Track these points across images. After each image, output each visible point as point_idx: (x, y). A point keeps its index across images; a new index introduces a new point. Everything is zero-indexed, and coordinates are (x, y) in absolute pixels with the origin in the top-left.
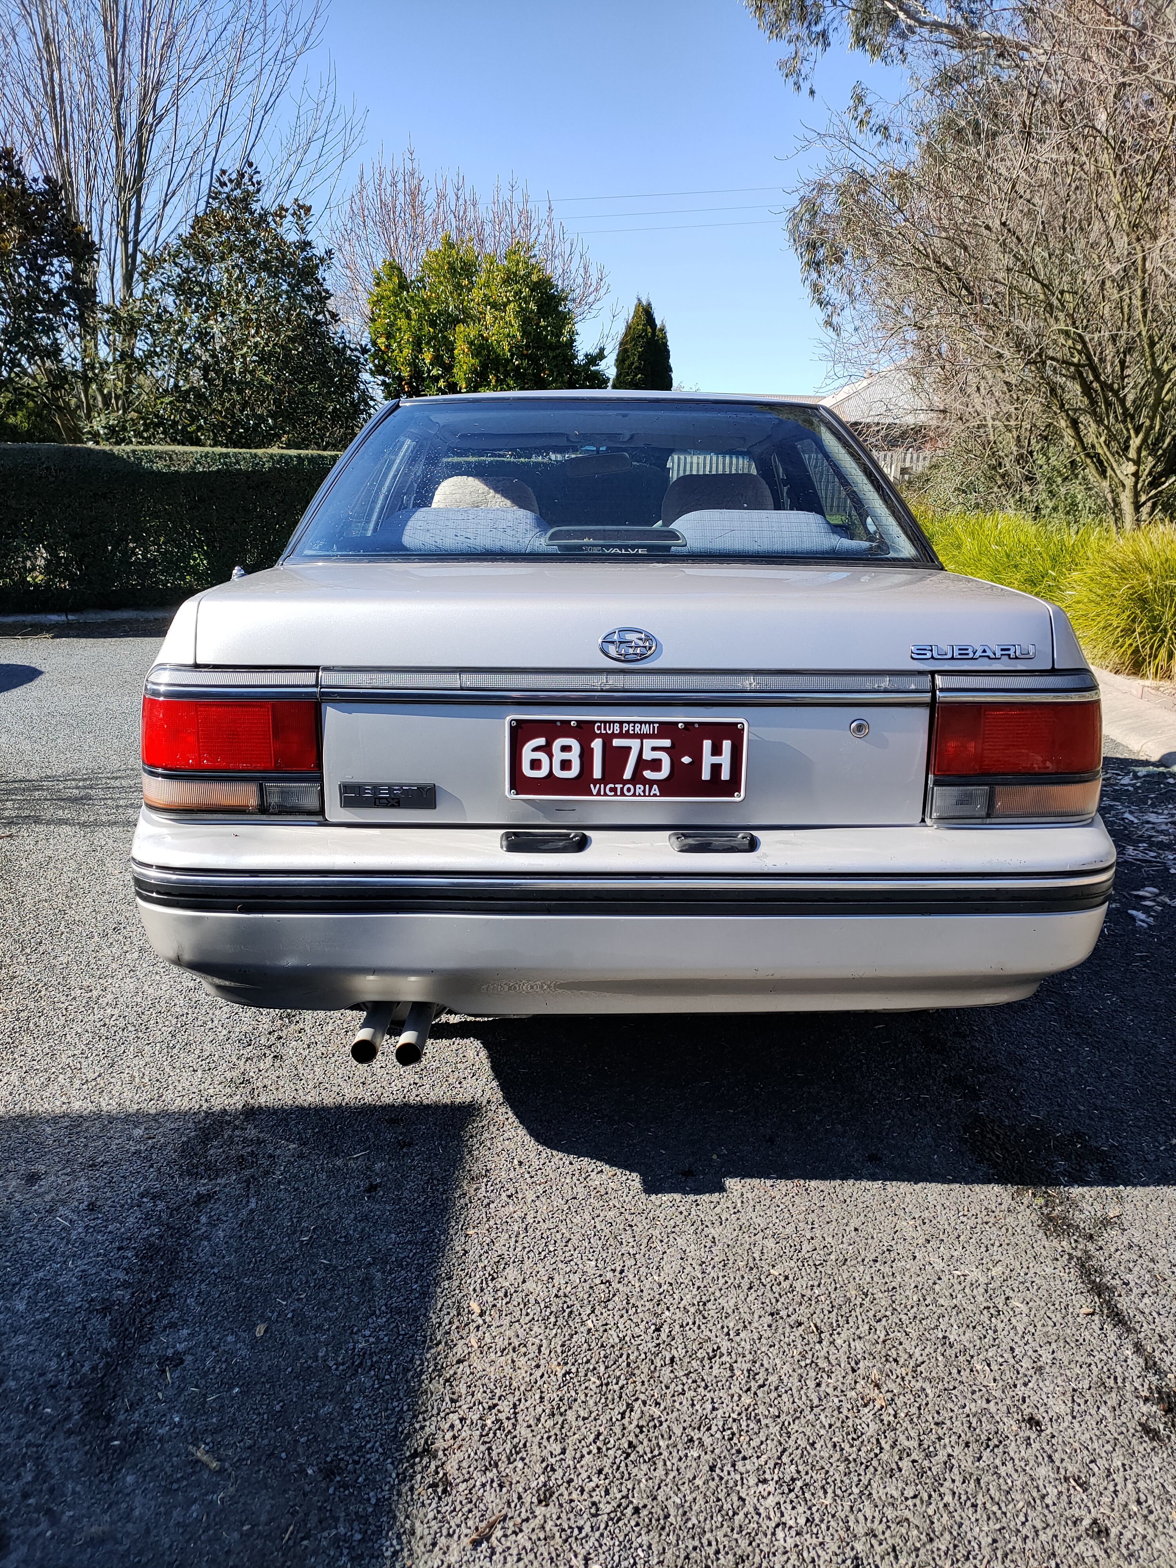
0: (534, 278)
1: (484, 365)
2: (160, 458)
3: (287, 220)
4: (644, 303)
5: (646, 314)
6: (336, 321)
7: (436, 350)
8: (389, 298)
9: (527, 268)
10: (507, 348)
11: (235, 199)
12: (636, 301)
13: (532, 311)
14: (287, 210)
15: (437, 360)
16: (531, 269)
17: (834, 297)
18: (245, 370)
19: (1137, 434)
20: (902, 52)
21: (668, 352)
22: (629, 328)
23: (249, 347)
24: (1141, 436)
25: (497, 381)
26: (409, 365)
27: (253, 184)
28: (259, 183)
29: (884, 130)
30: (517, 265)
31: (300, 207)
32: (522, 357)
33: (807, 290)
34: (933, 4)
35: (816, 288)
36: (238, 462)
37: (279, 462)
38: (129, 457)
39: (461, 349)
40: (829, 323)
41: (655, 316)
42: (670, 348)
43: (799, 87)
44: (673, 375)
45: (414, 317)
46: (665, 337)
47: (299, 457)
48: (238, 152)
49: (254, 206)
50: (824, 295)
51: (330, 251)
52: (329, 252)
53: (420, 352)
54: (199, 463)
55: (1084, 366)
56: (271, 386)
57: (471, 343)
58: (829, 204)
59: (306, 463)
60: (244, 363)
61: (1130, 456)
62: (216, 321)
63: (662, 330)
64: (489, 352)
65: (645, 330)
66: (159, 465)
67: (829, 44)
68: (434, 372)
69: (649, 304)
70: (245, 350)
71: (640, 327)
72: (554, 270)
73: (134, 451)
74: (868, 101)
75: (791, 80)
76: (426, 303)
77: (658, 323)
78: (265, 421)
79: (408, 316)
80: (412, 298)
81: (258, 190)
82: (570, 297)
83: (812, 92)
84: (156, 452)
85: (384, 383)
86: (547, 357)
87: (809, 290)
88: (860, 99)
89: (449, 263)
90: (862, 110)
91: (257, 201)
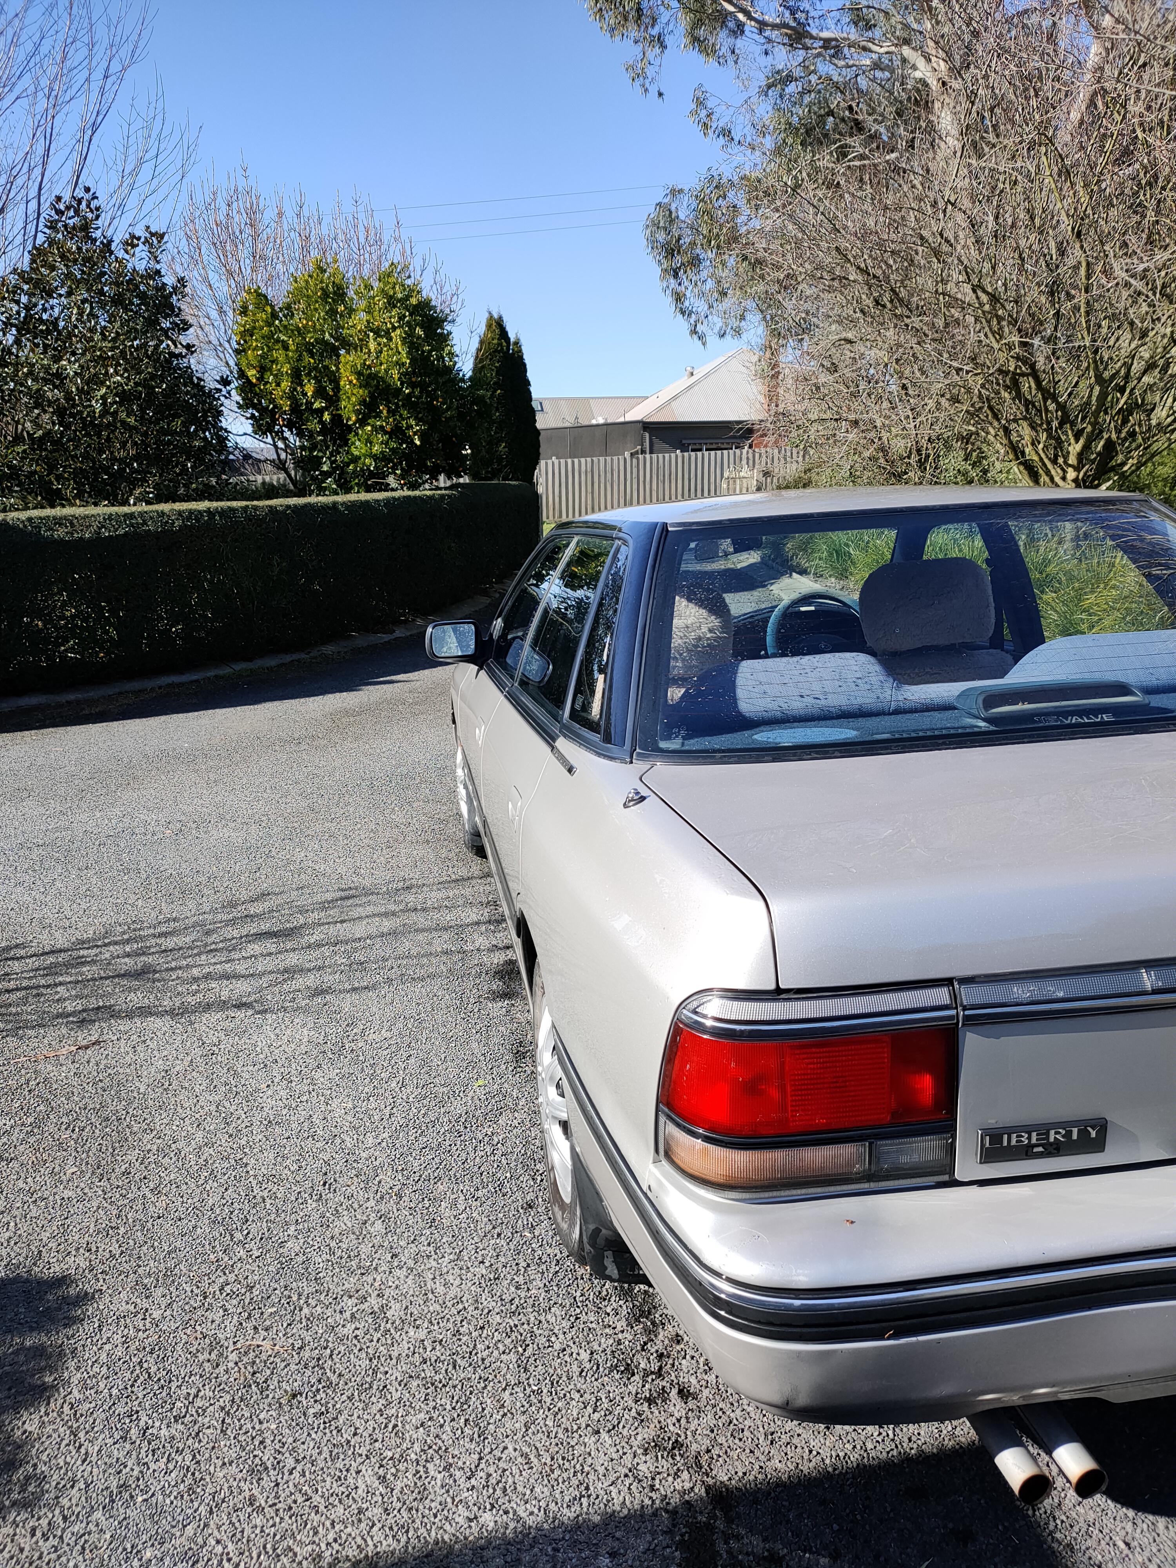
0: (414, 301)
1: (371, 395)
2: (60, 524)
3: (137, 249)
4: (496, 316)
5: (497, 327)
6: (192, 353)
7: (318, 381)
8: (262, 328)
9: (404, 290)
10: (396, 377)
11: (74, 228)
12: (487, 315)
13: (419, 337)
14: (139, 239)
15: (320, 392)
16: (411, 291)
17: (696, 305)
18: (105, 412)
19: (1077, 442)
20: (733, 52)
21: (524, 365)
22: (482, 342)
23: (108, 387)
24: (1082, 441)
25: (388, 412)
26: (289, 398)
27: (92, 211)
28: (97, 209)
29: (726, 133)
30: (394, 288)
31: (152, 234)
32: (413, 385)
33: (669, 300)
34: (761, 4)
35: (679, 298)
36: (145, 523)
37: (189, 518)
38: (25, 526)
39: (347, 379)
40: (694, 332)
41: (508, 329)
42: (526, 361)
43: (646, 90)
44: (532, 389)
45: (292, 347)
46: (520, 351)
47: (208, 511)
48: (67, 173)
49: (97, 234)
50: (687, 303)
51: (183, 279)
52: (181, 281)
53: (301, 385)
54: (103, 526)
55: (1023, 375)
56: (135, 428)
57: (359, 374)
58: (684, 211)
59: (217, 518)
60: (104, 404)
61: (1070, 462)
62: (70, 362)
63: (517, 343)
64: (378, 382)
65: (500, 344)
66: (60, 533)
67: (666, 47)
68: (317, 405)
69: (500, 318)
70: (104, 391)
71: (495, 341)
72: (428, 291)
73: (30, 519)
74: (710, 104)
75: (637, 83)
76: (300, 332)
77: (512, 337)
78: (130, 465)
79: (286, 348)
80: (285, 327)
81: (98, 217)
82: (450, 318)
83: (660, 94)
84: (55, 518)
85: (253, 417)
86: (437, 383)
87: (670, 299)
88: (700, 103)
89: (322, 289)
90: (703, 113)
91: (97, 229)
